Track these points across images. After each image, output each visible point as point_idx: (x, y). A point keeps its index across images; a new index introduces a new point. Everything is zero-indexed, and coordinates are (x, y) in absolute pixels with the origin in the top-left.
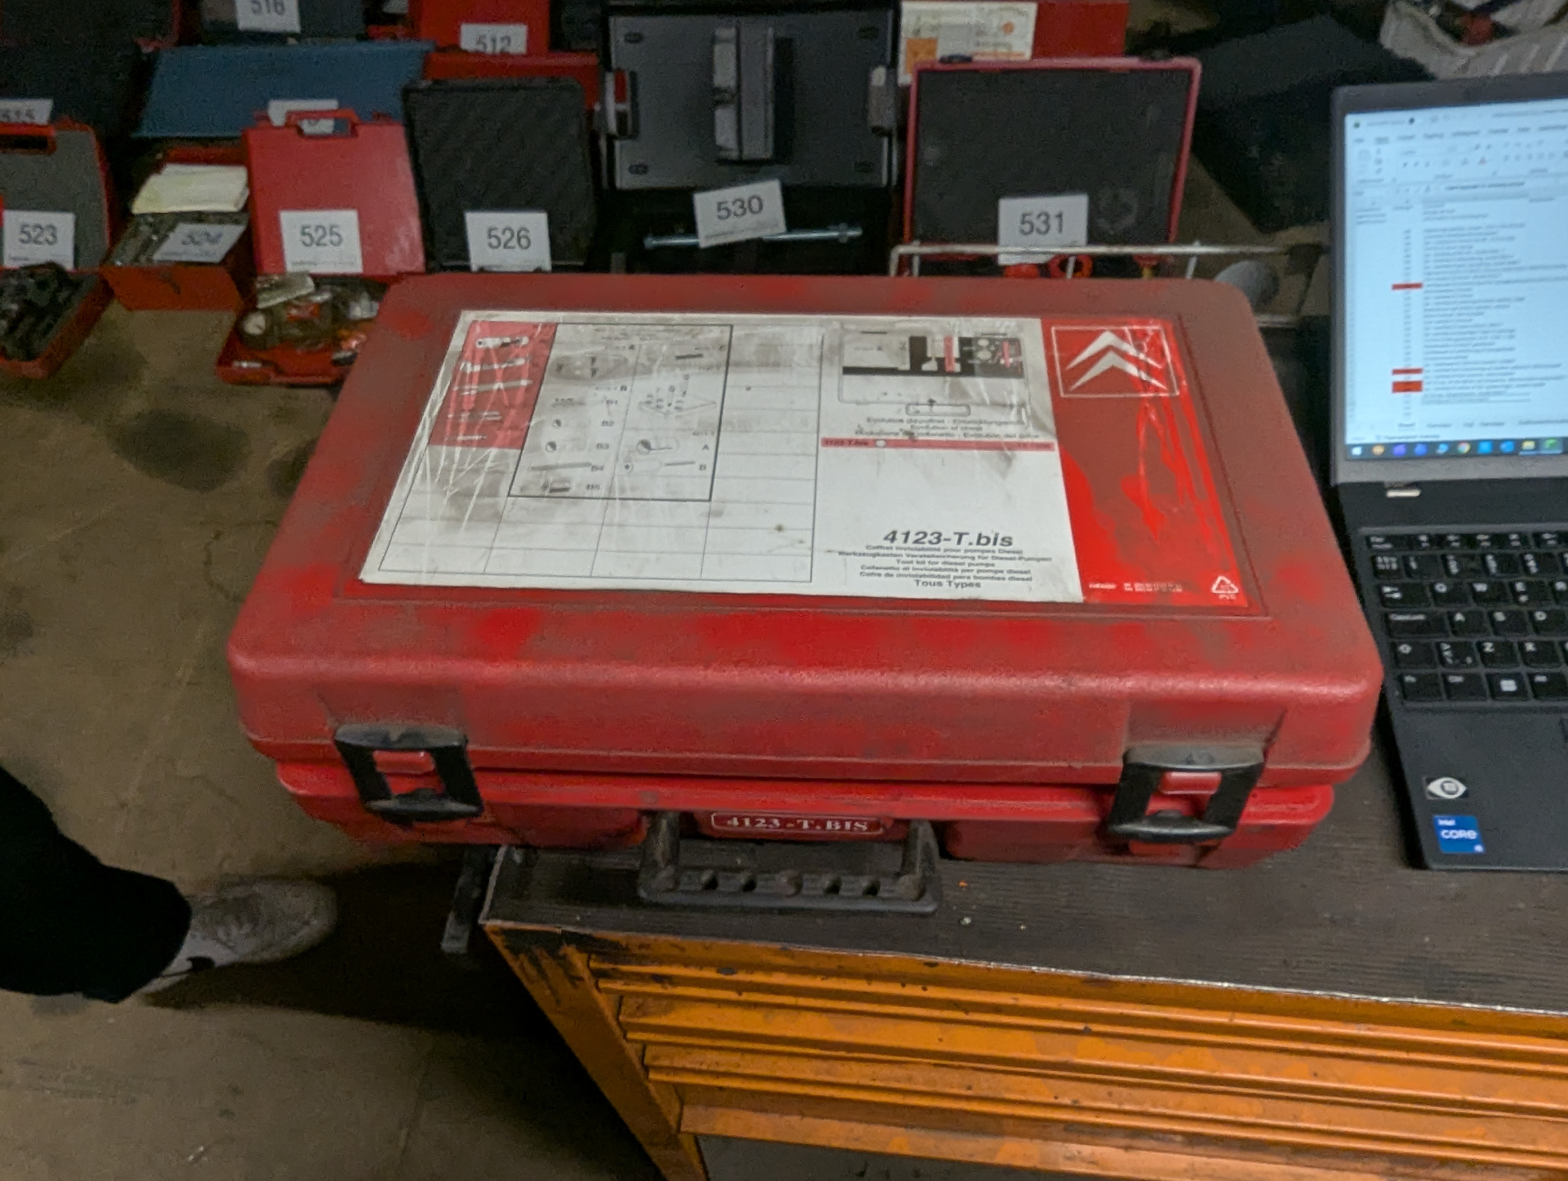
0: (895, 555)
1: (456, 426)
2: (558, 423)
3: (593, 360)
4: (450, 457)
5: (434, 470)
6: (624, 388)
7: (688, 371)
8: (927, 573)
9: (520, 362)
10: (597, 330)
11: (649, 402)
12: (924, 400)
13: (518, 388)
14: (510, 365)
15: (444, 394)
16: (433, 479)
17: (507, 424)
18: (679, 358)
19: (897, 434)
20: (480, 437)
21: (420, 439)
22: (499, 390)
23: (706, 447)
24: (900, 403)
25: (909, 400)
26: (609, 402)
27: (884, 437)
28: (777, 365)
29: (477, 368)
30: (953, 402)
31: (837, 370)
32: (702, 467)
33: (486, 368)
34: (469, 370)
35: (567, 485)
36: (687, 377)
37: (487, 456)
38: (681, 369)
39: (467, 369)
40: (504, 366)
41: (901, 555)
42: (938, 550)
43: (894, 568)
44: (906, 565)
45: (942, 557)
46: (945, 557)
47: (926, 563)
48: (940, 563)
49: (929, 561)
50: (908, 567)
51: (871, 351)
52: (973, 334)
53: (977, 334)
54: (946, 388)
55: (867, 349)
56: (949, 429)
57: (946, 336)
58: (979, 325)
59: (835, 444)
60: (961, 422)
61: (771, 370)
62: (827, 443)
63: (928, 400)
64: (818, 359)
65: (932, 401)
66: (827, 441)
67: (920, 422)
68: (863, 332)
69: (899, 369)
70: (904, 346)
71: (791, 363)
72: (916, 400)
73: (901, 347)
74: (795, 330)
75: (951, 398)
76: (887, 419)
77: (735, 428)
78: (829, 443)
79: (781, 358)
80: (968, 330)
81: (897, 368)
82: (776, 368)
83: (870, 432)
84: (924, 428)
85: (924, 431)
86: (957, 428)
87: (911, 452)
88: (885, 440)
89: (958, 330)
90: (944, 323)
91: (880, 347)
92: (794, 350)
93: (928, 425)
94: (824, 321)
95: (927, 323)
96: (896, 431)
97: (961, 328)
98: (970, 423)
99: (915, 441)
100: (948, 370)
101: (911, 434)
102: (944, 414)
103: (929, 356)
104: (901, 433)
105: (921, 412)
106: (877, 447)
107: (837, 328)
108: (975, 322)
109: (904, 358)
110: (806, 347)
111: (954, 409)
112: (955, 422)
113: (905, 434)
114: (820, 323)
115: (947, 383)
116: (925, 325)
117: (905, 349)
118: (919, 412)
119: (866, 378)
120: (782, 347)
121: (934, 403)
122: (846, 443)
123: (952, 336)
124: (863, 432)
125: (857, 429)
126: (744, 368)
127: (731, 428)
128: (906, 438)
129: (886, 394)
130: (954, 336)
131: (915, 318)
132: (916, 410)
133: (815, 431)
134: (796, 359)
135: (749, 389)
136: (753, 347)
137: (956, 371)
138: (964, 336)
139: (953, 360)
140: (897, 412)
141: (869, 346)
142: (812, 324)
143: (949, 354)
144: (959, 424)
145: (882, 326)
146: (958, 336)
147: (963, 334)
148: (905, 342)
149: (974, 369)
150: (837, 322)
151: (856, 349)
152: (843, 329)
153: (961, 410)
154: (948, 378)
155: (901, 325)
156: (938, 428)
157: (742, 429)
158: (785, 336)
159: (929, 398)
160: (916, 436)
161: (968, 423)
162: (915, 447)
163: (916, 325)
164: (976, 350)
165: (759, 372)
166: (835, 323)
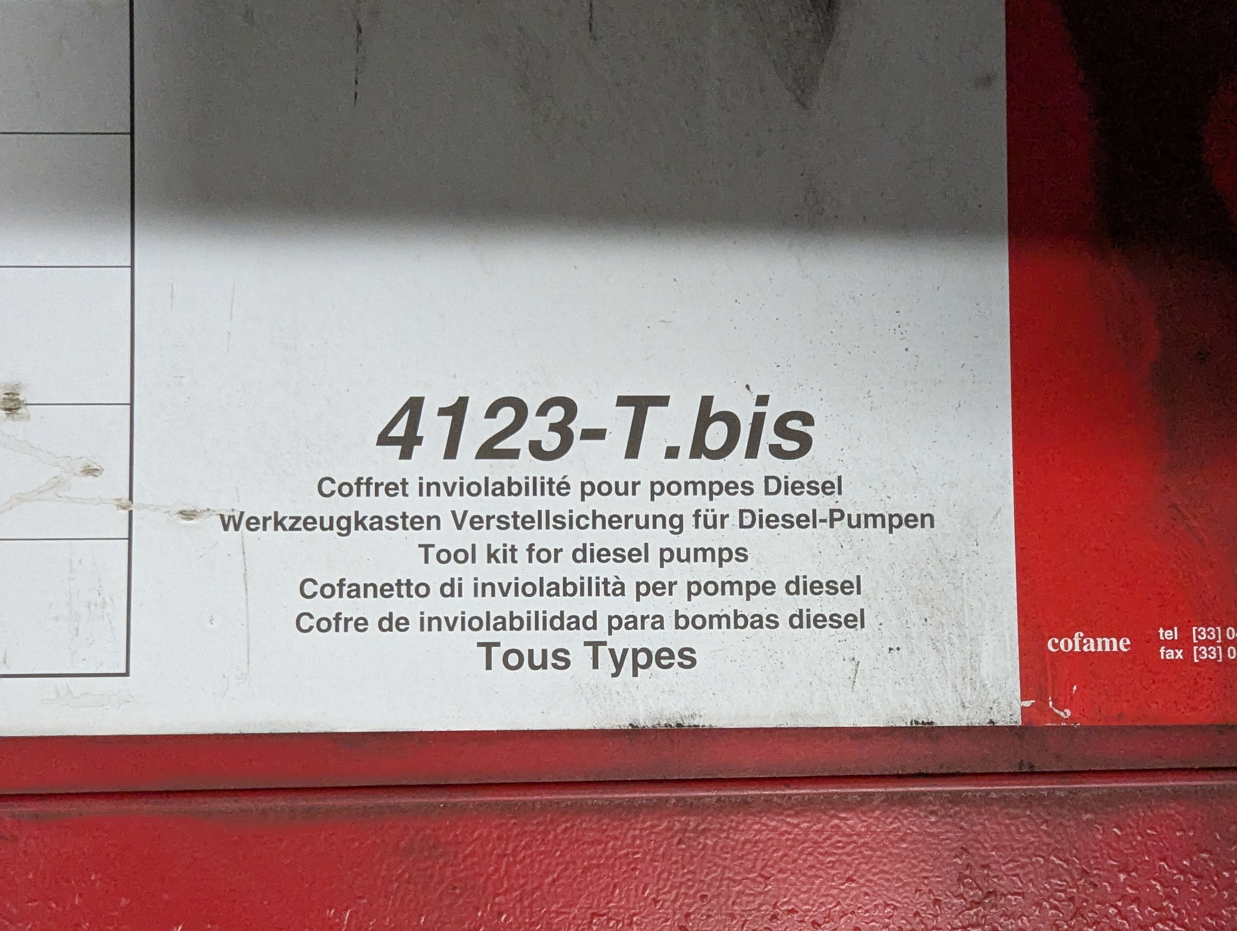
0: (415, 523)
8: (522, 605)
41: (438, 518)
42: (563, 488)
43: (413, 588)
44: (453, 570)
45: (576, 522)
46: (583, 522)
47: (522, 555)
48: (565, 557)
49: (532, 545)
50: (456, 582)
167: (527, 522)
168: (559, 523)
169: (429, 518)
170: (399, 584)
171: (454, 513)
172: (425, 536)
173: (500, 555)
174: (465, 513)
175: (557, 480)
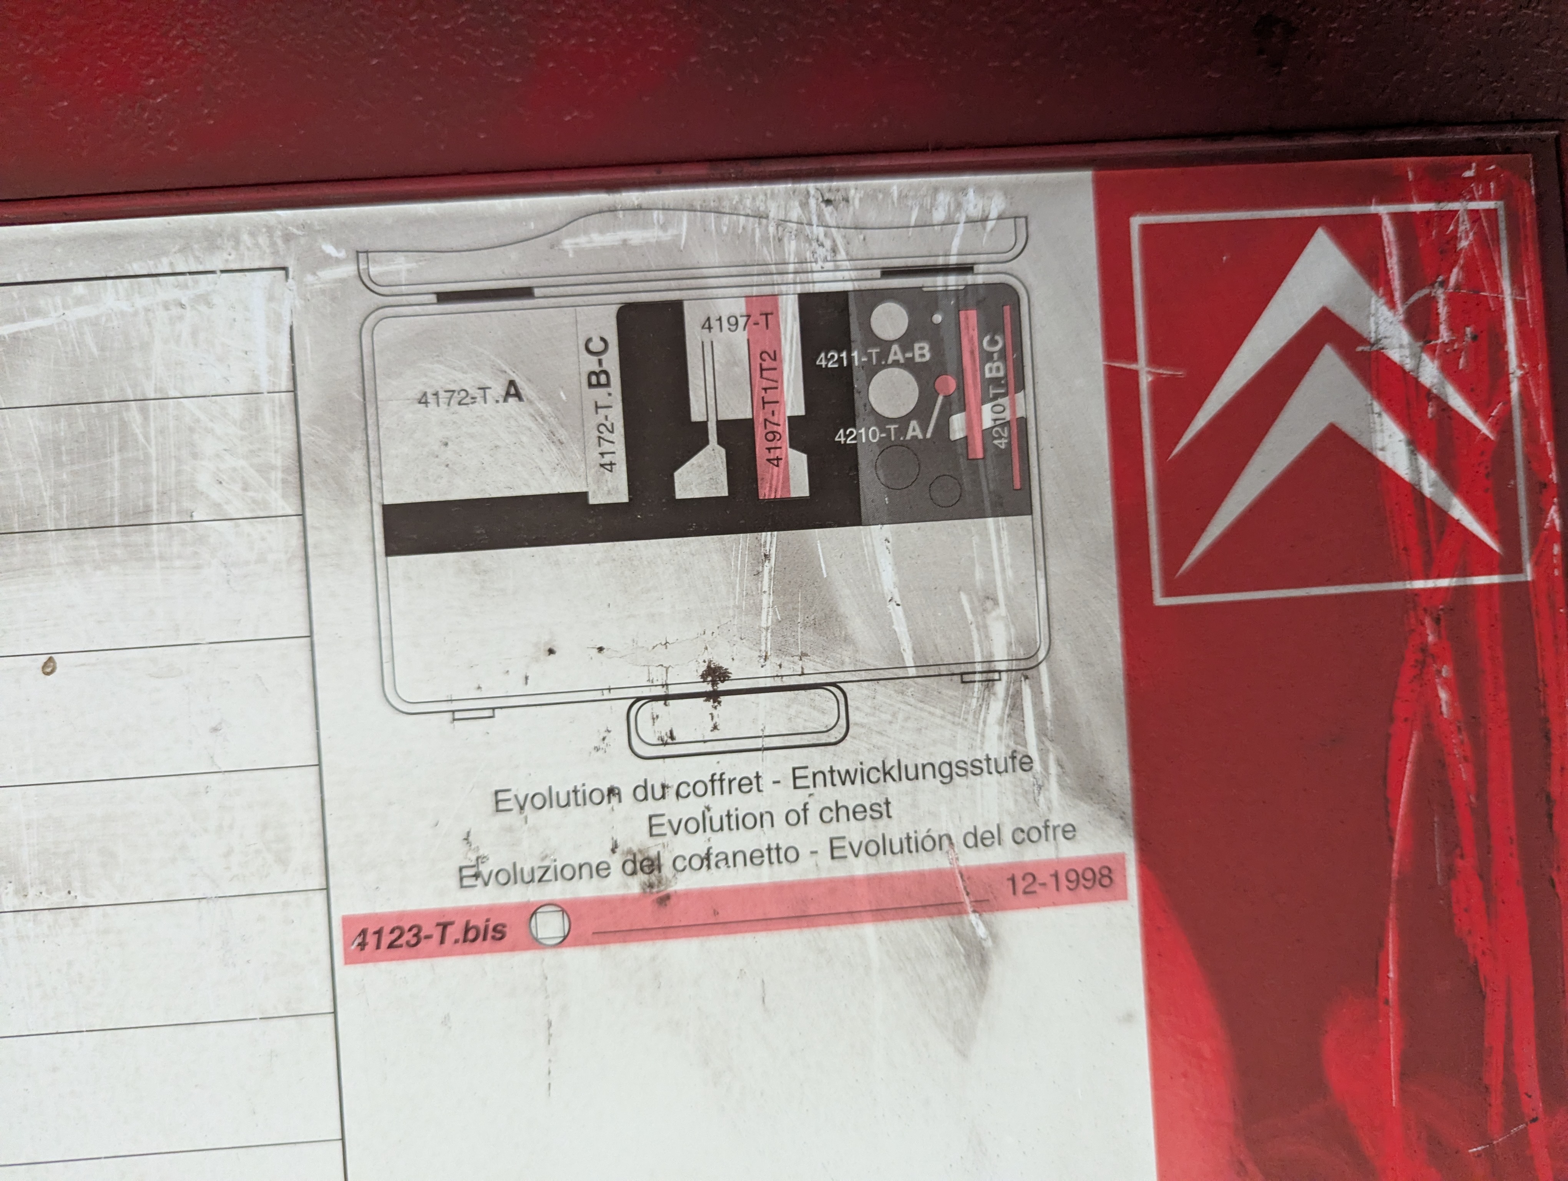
12: (688, 676)
25: (637, 680)
28: (137, 519)
30: (792, 668)
31: (366, 533)
51: (479, 406)
52: (853, 274)
53: (868, 273)
54: (765, 597)
55: (464, 398)
56: (779, 820)
57: (755, 291)
58: (871, 217)
59: (391, 946)
60: (820, 778)
61: (119, 552)
62: (362, 945)
63: (703, 668)
64: (286, 470)
65: (715, 673)
66: (364, 932)
67: (678, 794)
68: (444, 297)
69: (592, 501)
70: (600, 362)
71: (187, 504)
72: (659, 676)
73: (594, 373)
74: (182, 306)
75: (781, 651)
76: (562, 790)
77: (32, 892)
78: (371, 940)
79: (146, 480)
80: (834, 250)
81: (585, 495)
82: (137, 537)
83: (510, 868)
84: (692, 826)
85: (696, 844)
86: (805, 810)
87: (654, 959)
88: (563, 908)
89: (797, 254)
90: (742, 219)
91: (512, 383)
92: (191, 430)
93: (708, 809)
94: (288, 238)
95: (680, 222)
96: (597, 854)
97: (808, 239)
98: (848, 782)
99: (668, 897)
100: (765, 492)
101: (652, 865)
102: (758, 743)
103: (697, 415)
104: (615, 862)
105: (679, 736)
106: (535, 943)
107: (343, 281)
108: (857, 202)
109: (606, 435)
110: (236, 408)
111: (792, 712)
112: (799, 783)
113: (629, 867)
114: (275, 253)
115: (768, 566)
116: (672, 232)
117: (608, 385)
118: (672, 737)
119: (475, 564)
120: (144, 412)
121: (721, 687)
122: (428, 937)
123: (776, 289)
124: (485, 870)
125: (463, 857)
126: (18, 548)
127: (16, 892)
128: (634, 886)
129: (551, 652)
130: (784, 288)
131: (633, 197)
132: (664, 733)
133: (317, 881)
134: (204, 480)
135: (49, 668)
136: (32, 420)
137: (794, 494)
138: (818, 288)
139: (784, 430)
140: (597, 749)
141: (469, 382)
142: (247, 266)
143: (770, 396)
144: (812, 790)
145: (513, 253)
146: (799, 289)
147: (817, 276)
148: (603, 339)
149: (857, 477)
150: (337, 247)
151: (423, 400)
152: (365, 281)
153: (815, 714)
154: (771, 539)
155: (582, 240)
156: (741, 823)
157: (56, 899)
158: (145, 347)
159: (707, 657)
160: (667, 870)
161: (843, 783)
162: (667, 931)
163: (636, 236)
164: (863, 366)
165: (77, 562)
166: (329, 249)
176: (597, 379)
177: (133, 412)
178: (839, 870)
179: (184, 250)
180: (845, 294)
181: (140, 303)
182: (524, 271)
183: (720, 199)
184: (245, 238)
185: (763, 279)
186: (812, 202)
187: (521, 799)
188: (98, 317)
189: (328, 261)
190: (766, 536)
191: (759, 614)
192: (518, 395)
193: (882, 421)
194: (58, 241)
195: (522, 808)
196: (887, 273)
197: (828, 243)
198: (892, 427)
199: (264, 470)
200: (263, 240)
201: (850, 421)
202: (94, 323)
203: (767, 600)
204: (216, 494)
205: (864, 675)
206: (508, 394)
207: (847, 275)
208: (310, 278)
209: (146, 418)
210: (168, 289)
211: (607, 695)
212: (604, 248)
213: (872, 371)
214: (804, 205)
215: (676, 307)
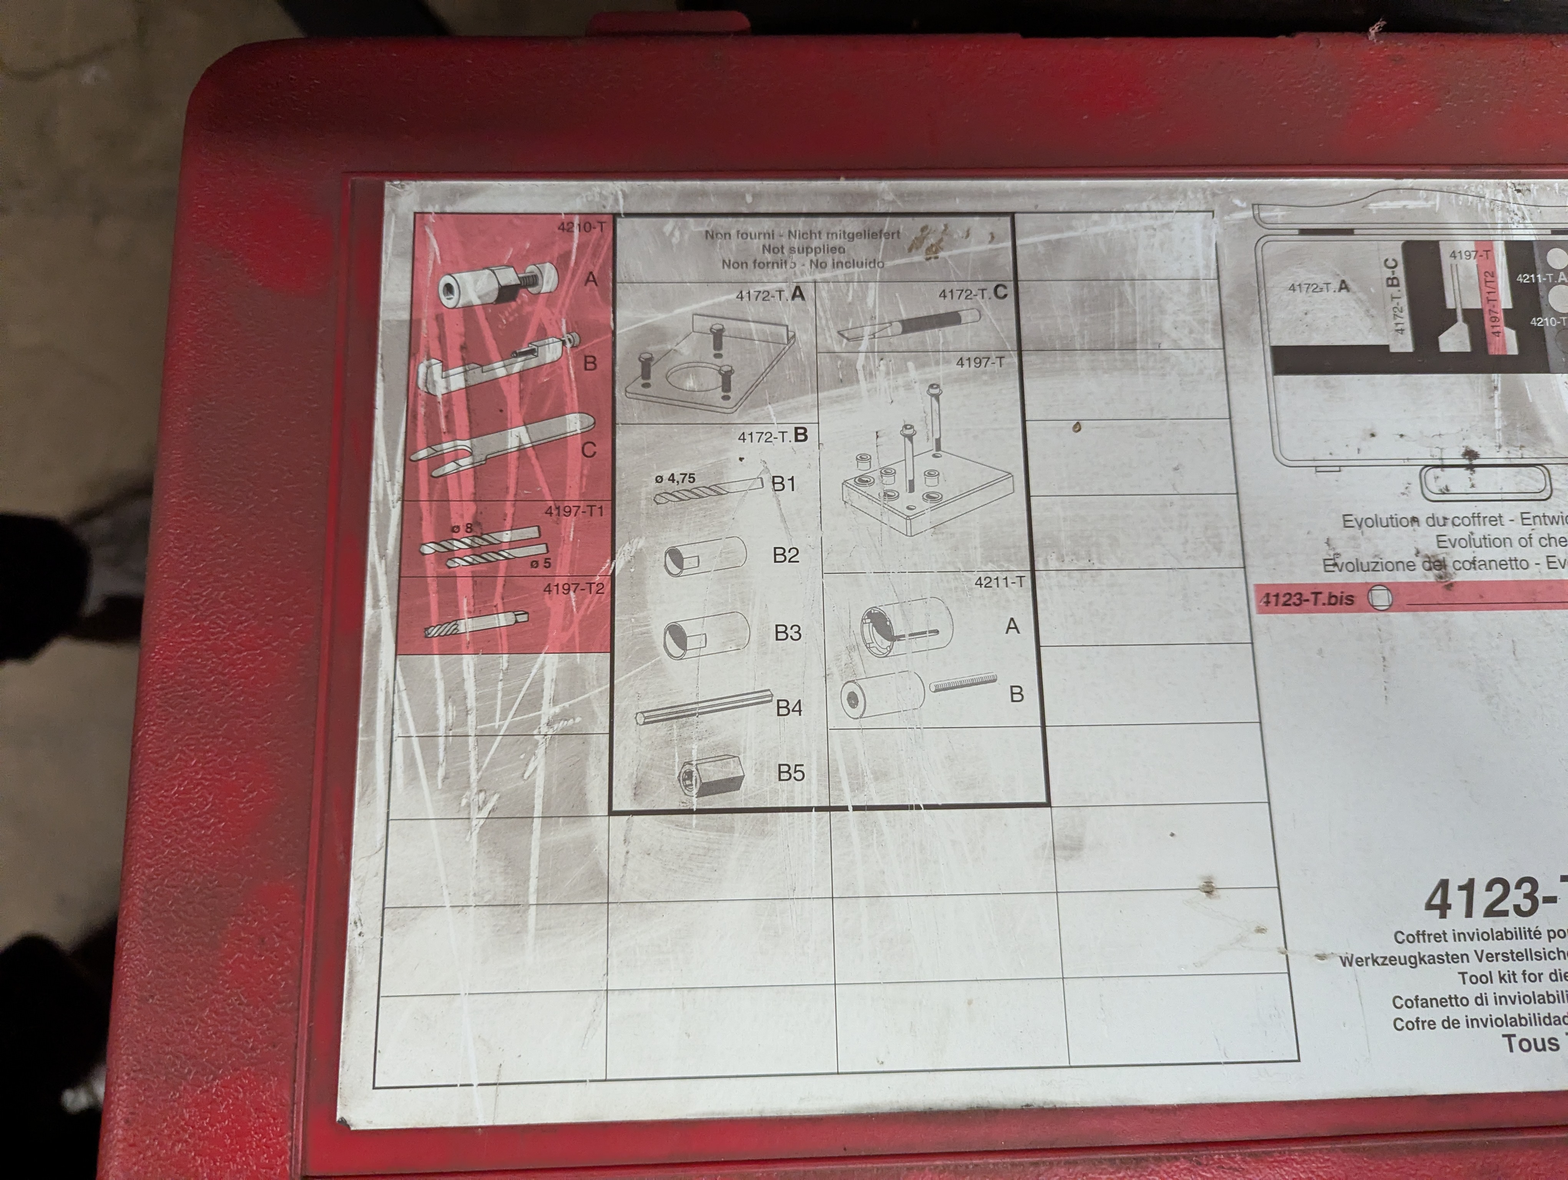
0: (1454, 958)
1: (448, 580)
2: (675, 555)
3: (718, 336)
4: (455, 693)
5: (428, 739)
6: (801, 434)
7: (938, 373)
8: (1525, 1010)
9: (552, 351)
10: (710, 235)
11: (862, 481)
12: (1454, 455)
13: (562, 441)
14: (533, 362)
15: (399, 476)
16: (431, 776)
17: (562, 570)
18: (911, 325)
19: (1410, 566)
20: (511, 616)
21: (376, 637)
22: (521, 449)
23: (1012, 625)
24: (1407, 462)
25: (1425, 454)
26: (778, 483)
27: (1384, 577)
28: (1129, 346)
29: (457, 381)
30: (1515, 455)
31: (1262, 361)
32: (1016, 693)
33: (479, 376)
34: (440, 391)
35: (731, 770)
36: (935, 391)
37: (539, 681)
38: (920, 366)
39: (434, 383)
40: (517, 368)
41: (1467, 955)
42: (1537, 934)
43: (1459, 1000)
44: (1480, 988)
45: (1548, 956)
46: (1552, 955)
47: (1519, 977)
48: (1545, 977)
49: (1524, 971)
50: (1484, 996)
51: (1325, 293)
52: (1535, 232)
53: (1544, 232)
54: (1496, 411)
55: (1316, 288)
56: (1516, 543)
57: (1479, 238)
58: (1544, 201)
59: (1285, 604)
60: (1537, 519)
61: (1118, 364)
62: (1268, 602)
63: (1463, 450)
64: (1215, 323)
65: (1470, 454)
66: (1268, 595)
67: (1454, 524)
68: (1303, 232)
69: (1392, 350)
70: (1393, 273)
71: (1158, 340)
72: (1437, 453)
73: (1389, 279)
74: (1155, 230)
75: (1509, 443)
76: (1384, 516)
77: (1067, 559)
78: (1273, 600)
79: (1134, 324)
80: (1523, 218)
81: (1387, 347)
82: (1129, 356)
83: (1354, 561)
84: (1463, 543)
85: (1466, 554)
86: (1530, 538)
87: (1446, 622)
88: (1387, 587)
89: (1503, 219)
90: (1470, 198)
91: (1343, 282)
92: (1160, 298)
93: (1472, 533)
94: (1214, 195)
95: (1435, 197)
96: (1407, 556)
97: (1508, 211)
98: (1555, 524)
99: (1451, 585)
100: (1493, 351)
101: (1440, 565)
102: (1499, 497)
103: (1450, 304)
104: (1418, 561)
105: (1452, 490)
106: (1374, 608)
107: (1246, 219)
108: (1535, 192)
109: (1398, 313)
110: (1185, 287)
111: (1518, 479)
112: (1526, 521)
113: (1427, 565)
114: (1207, 202)
115: (1497, 394)
116: (1431, 203)
117: (1398, 285)
118: (1448, 490)
119: (1326, 382)
120: (1133, 287)
121: (1475, 462)
122: (1307, 600)
123: (1492, 238)
124: (1339, 561)
125: (1325, 552)
126: (1059, 359)
127: (1058, 559)
128: (1431, 576)
129: (1373, 435)
130: (1496, 237)
131: (1409, 182)
132: (1443, 486)
133: (1239, 562)
134: (1167, 326)
135: (1077, 427)
136: (1068, 287)
137: (1510, 353)
138: (1516, 238)
139: (1501, 316)
140: (1403, 494)
141: (1319, 279)
142: (1191, 209)
143: (1491, 296)
144: (1533, 527)
145: (1342, 210)
146: (1505, 238)
147: (1514, 232)
148: (1394, 260)
149: (1545, 345)
150: (1243, 200)
151: (1293, 288)
152: (1259, 221)
153: (1532, 482)
154: (1497, 378)
155: (1381, 204)
156: (1492, 543)
157: (1082, 564)
158: (1135, 250)
159: (1465, 443)
160: (1450, 569)
161: (1552, 523)
162: (1453, 606)
163: (1411, 204)
164: (1544, 283)
165: (1093, 369)
166: (1237, 202)
167: (1519, 956)
168: (1538, 956)
169: (1462, 955)
170: (1450, 998)
171: (1476, 951)
172: (1462, 967)
173: (1506, 978)
174: (1482, 951)
175: (1533, 929)
176: (1392, 282)
177: (1127, 287)
178: (1554, 576)
179: (1156, 198)
180: (1530, 242)
181: (1131, 226)
182: (1347, 220)
183: (1457, 186)
184: (1189, 193)
185: (1484, 232)
186: (1510, 190)
187: (1359, 521)
188: (1107, 233)
189: (1236, 209)
190: (1495, 376)
191: (1494, 421)
192: (1347, 288)
193: (1557, 315)
194: (1084, 190)
195: (1360, 526)
196: (1555, 232)
197: (1520, 214)
198: (1564, 318)
199: (1203, 322)
200: (1200, 195)
201: (1539, 313)
202: (1105, 235)
203: (1498, 413)
204: (1174, 335)
205: (1559, 461)
206: (1341, 289)
207: (1532, 232)
208: (1226, 218)
209: (1134, 290)
210: (1146, 220)
211: (1407, 463)
212: (1393, 210)
213: (1550, 286)
214: (1505, 192)
215: (1436, 244)
